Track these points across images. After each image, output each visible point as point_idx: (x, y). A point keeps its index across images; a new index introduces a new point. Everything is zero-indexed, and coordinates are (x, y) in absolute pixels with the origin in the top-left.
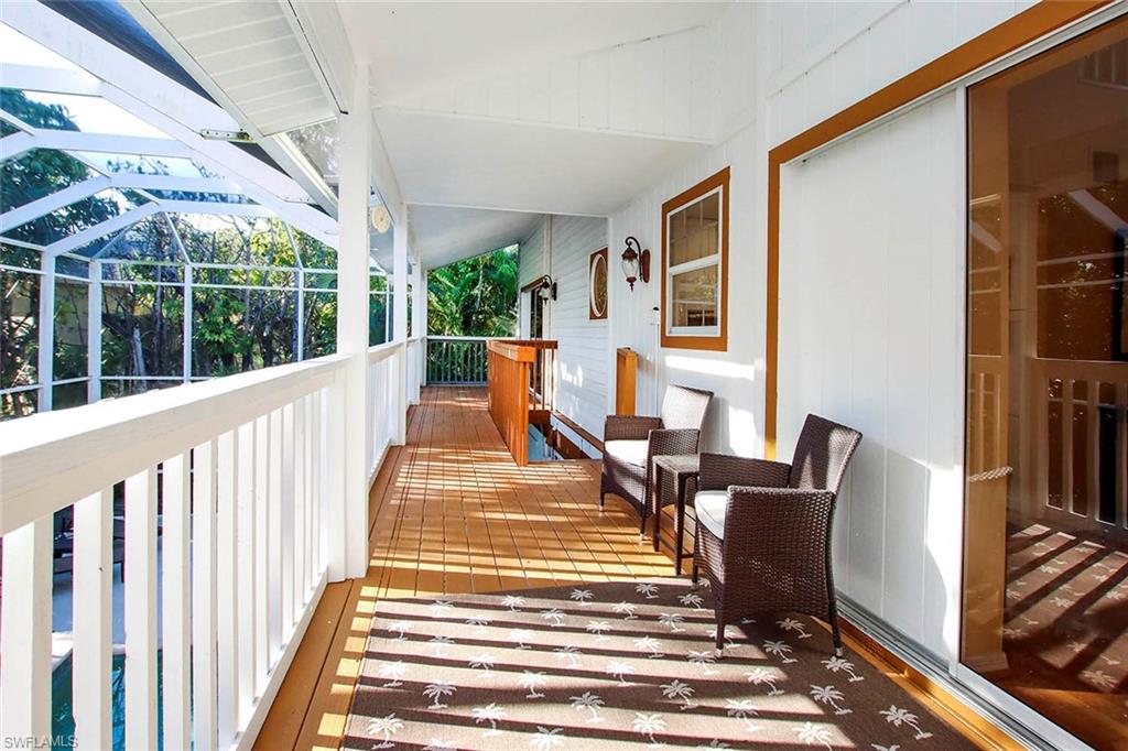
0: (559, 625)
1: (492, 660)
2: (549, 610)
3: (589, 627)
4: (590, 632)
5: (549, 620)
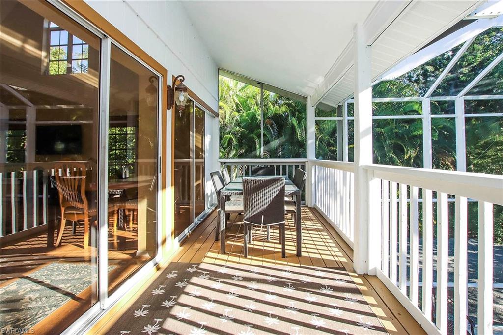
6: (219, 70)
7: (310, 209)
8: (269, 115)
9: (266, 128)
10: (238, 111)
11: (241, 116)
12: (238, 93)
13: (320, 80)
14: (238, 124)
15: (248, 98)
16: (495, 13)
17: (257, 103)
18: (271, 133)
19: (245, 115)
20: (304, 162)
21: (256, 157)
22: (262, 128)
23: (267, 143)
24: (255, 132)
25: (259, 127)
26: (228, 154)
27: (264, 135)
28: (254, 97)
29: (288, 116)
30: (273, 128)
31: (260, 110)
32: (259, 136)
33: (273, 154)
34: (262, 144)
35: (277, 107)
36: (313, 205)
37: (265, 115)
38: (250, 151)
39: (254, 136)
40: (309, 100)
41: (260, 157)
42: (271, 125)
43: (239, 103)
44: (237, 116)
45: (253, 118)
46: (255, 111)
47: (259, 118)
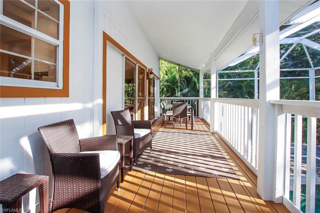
0: (181, 164)
1: (199, 160)
2: (182, 167)
3: (173, 162)
4: (174, 161)
5: (183, 165)
6: (160, 58)
7: (201, 119)
8: (183, 76)
9: (181, 83)
10: (167, 74)
11: (168, 77)
12: (167, 66)
13: (204, 65)
14: (167, 81)
15: (172, 68)
16: (252, 52)
17: (176, 70)
18: (184, 85)
19: (170, 76)
20: (198, 99)
21: (176, 97)
22: (179, 83)
23: (181, 90)
24: (176, 85)
25: (177, 82)
26: (162, 96)
27: (180, 86)
28: (175, 67)
29: (192, 76)
30: (184, 83)
31: (178, 74)
32: (177, 87)
33: (184, 95)
34: (179, 91)
35: (187, 72)
36: (202, 117)
37: (180, 76)
38: (173, 94)
39: (175, 87)
40: (200, 71)
41: (178, 97)
42: (184, 81)
43: (167, 70)
44: (166, 77)
45: (174, 78)
46: (176, 74)
47: (178, 78)
